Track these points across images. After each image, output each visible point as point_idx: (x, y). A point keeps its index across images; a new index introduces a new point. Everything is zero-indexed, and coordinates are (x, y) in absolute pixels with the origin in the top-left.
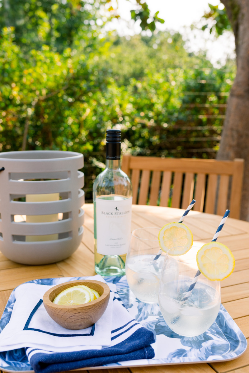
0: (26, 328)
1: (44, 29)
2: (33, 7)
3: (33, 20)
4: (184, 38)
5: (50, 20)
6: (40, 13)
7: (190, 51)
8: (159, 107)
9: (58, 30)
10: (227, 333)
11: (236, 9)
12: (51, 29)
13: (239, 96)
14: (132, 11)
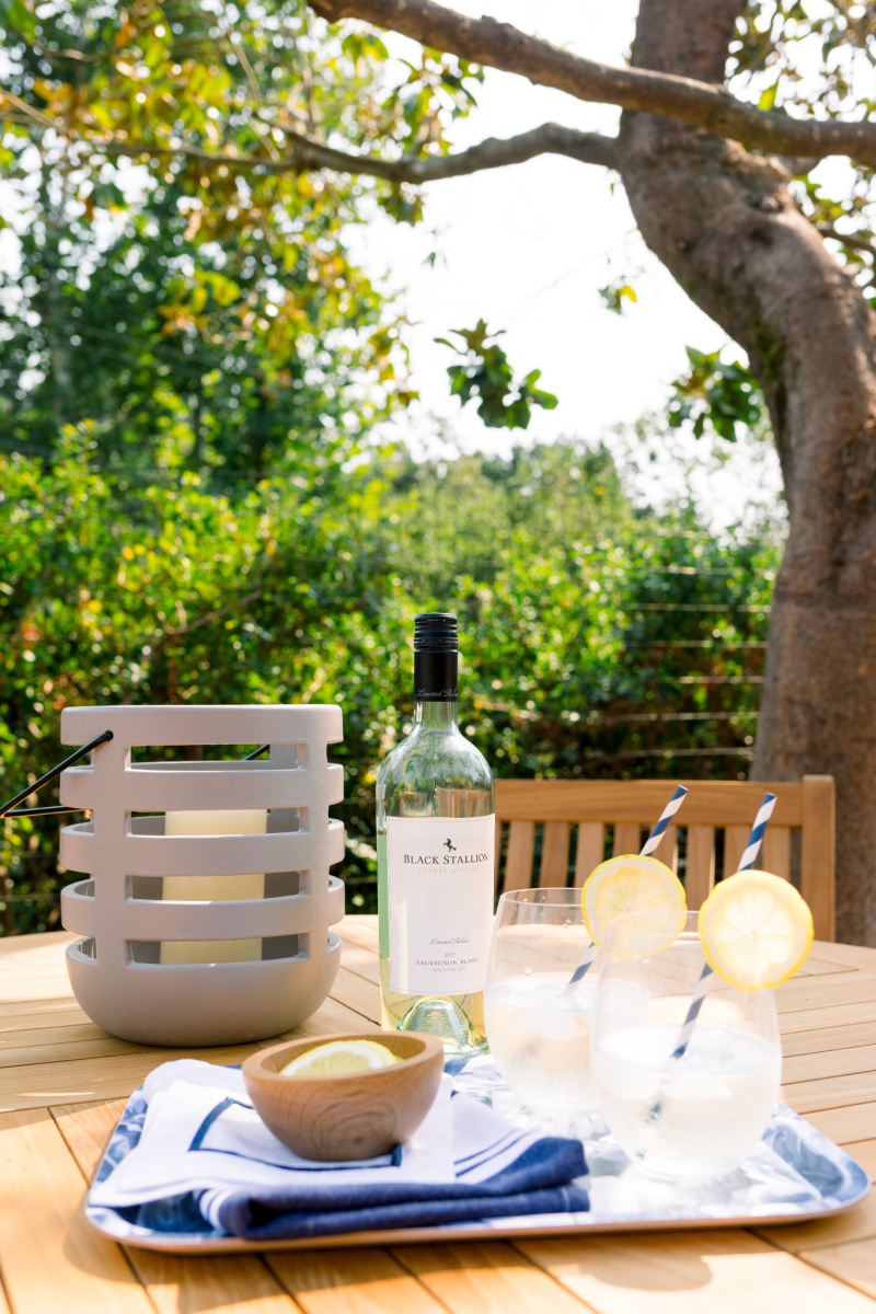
0: (196, 1145)
1: (176, 441)
2: (143, 378)
3: (143, 418)
4: (619, 462)
5: (196, 415)
6: (165, 397)
7: (641, 504)
8: (549, 659)
9: (218, 444)
10: (807, 1168)
11: (774, 349)
12: (199, 441)
13: (803, 598)
14: (455, 371)
